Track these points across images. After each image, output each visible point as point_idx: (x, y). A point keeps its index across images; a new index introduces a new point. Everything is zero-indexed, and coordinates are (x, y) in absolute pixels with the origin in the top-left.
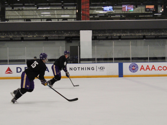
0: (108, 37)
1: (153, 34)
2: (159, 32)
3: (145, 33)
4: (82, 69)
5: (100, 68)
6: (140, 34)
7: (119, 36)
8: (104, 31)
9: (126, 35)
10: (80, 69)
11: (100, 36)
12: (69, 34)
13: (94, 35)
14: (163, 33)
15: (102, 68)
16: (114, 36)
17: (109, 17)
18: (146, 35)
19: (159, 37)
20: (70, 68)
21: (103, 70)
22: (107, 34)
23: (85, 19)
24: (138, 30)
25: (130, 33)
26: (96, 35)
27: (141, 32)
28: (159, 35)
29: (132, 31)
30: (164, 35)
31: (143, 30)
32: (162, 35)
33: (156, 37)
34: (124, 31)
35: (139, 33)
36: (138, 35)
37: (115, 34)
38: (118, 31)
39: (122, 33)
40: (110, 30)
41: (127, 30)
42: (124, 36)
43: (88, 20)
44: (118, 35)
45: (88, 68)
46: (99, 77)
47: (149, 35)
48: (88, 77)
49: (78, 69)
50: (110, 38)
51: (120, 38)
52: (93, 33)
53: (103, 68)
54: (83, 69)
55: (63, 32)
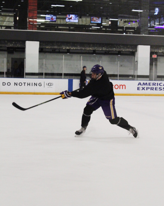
0: (55, 50)
1: (104, 49)
2: (111, 47)
3: (96, 48)
4: (28, 84)
5: (47, 84)
6: (91, 49)
7: (68, 50)
8: (52, 43)
9: (76, 49)
10: (26, 84)
11: (48, 48)
12: (13, 44)
13: (42, 47)
14: (114, 49)
15: (50, 84)
16: (62, 49)
17: (56, 27)
18: (97, 50)
19: (109, 52)
20: (15, 83)
21: (51, 86)
22: (56, 47)
23: (32, 29)
24: (89, 44)
25: (80, 46)
26: (44, 47)
27: (92, 46)
28: (110, 51)
29: (82, 44)
30: (115, 51)
31: (94, 44)
32: (113, 51)
33: (105, 52)
34: (74, 44)
35: (90, 47)
36: (89, 49)
37: (64, 47)
38: (67, 43)
39: (72, 46)
40: (59, 42)
41: (77, 43)
42: (73, 49)
43: (35, 30)
44: (68, 48)
45: (35, 84)
46: (46, 94)
47: (101, 49)
48: (35, 94)
49: (23, 84)
50: (57, 51)
51: (68, 51)
52: (40, 45)
53: (52, 84)
54: (30, 84)
55: (6, 41)
